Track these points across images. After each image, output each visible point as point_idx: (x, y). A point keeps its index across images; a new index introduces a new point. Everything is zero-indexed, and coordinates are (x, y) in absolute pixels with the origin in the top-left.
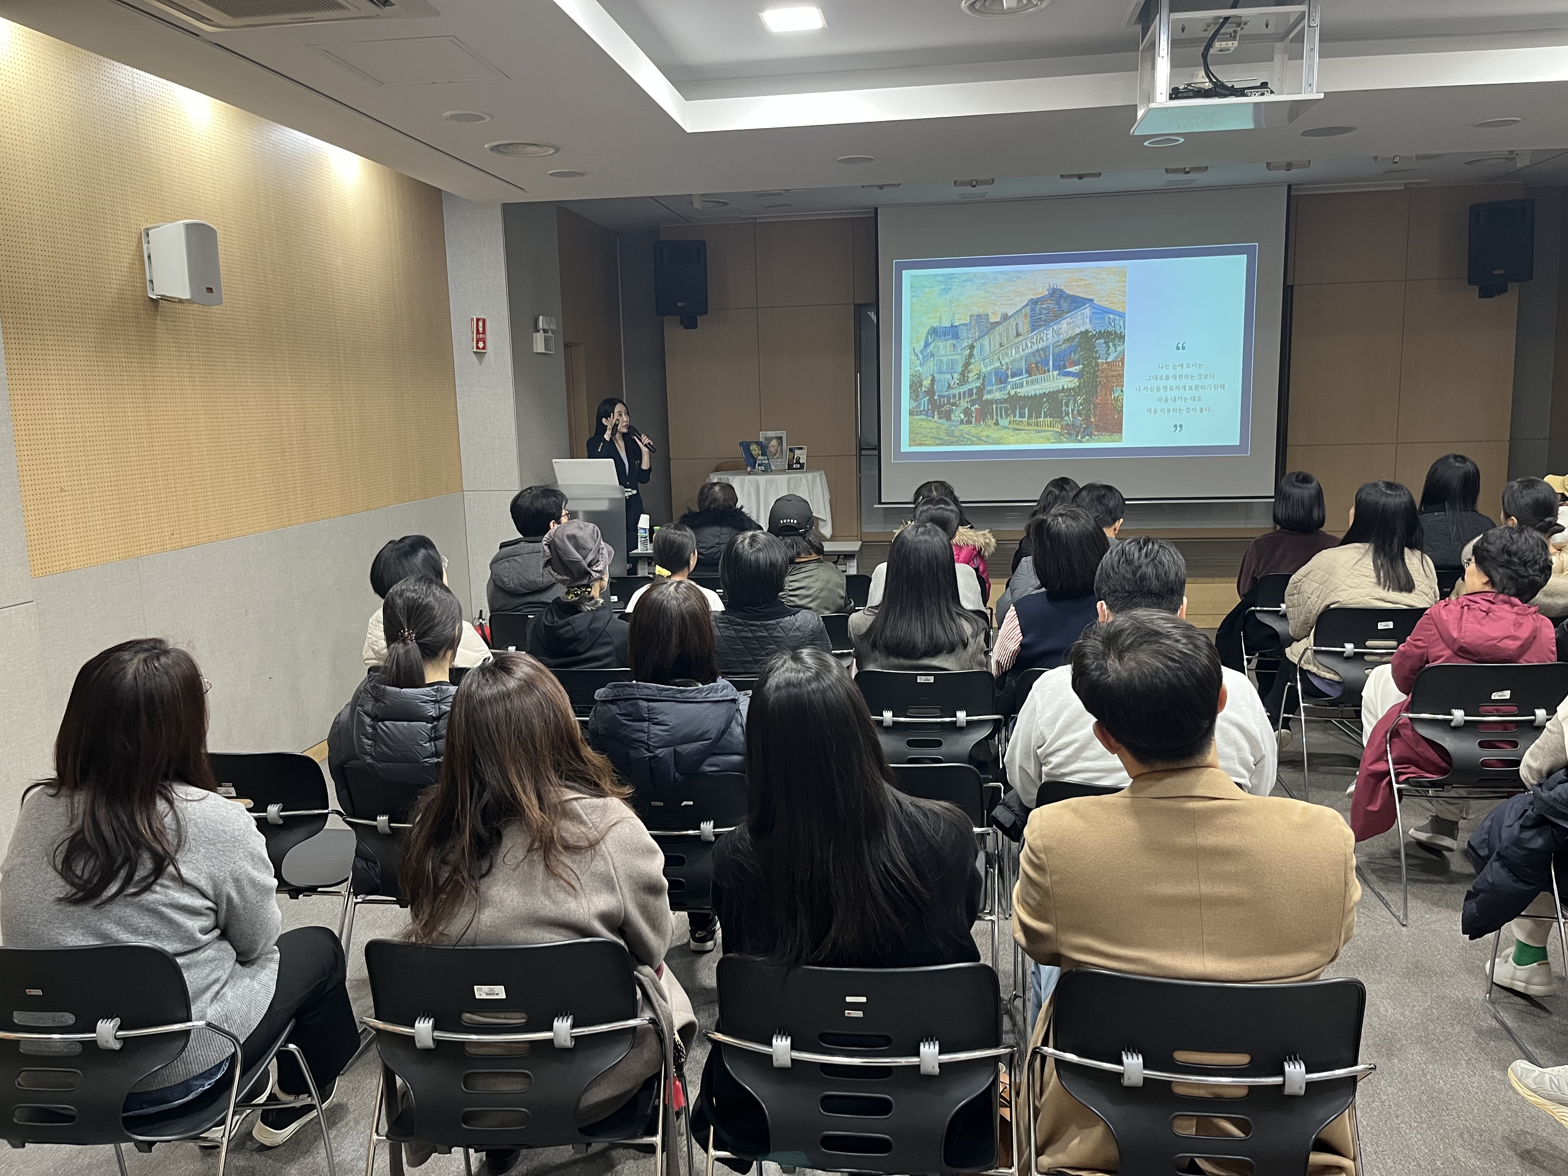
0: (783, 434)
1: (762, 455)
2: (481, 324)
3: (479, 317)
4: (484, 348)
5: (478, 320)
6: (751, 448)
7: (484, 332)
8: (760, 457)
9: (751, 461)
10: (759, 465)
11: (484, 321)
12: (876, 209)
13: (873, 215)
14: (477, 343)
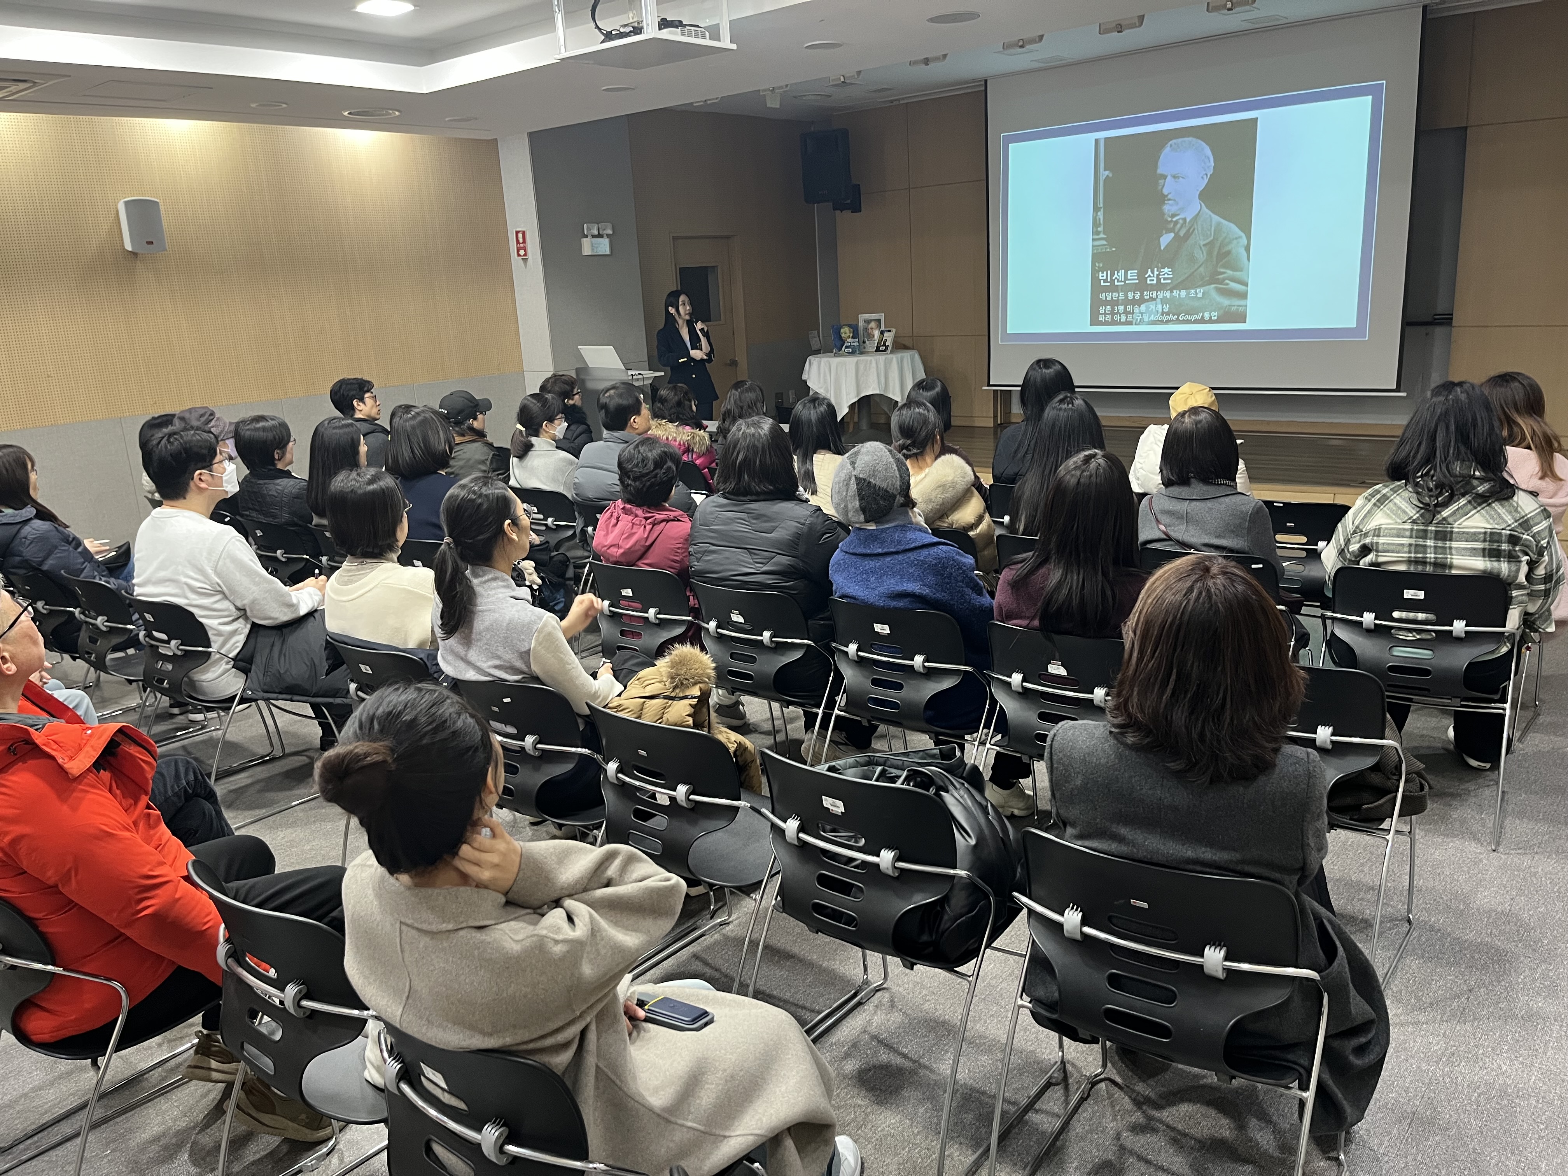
0: (882, 317)
1: (853, 337)
2: (520, 235)
3: (518, 229)
4: (525, 255)
5: (517, 233)
6: (842, 330)
7: (524, 241)
8: (850, 340)
9: (838, 344)
10: (847, 347)
11: (524, 233)
12: (986, 81)
13: (983, 88)
14: (518, 251)
